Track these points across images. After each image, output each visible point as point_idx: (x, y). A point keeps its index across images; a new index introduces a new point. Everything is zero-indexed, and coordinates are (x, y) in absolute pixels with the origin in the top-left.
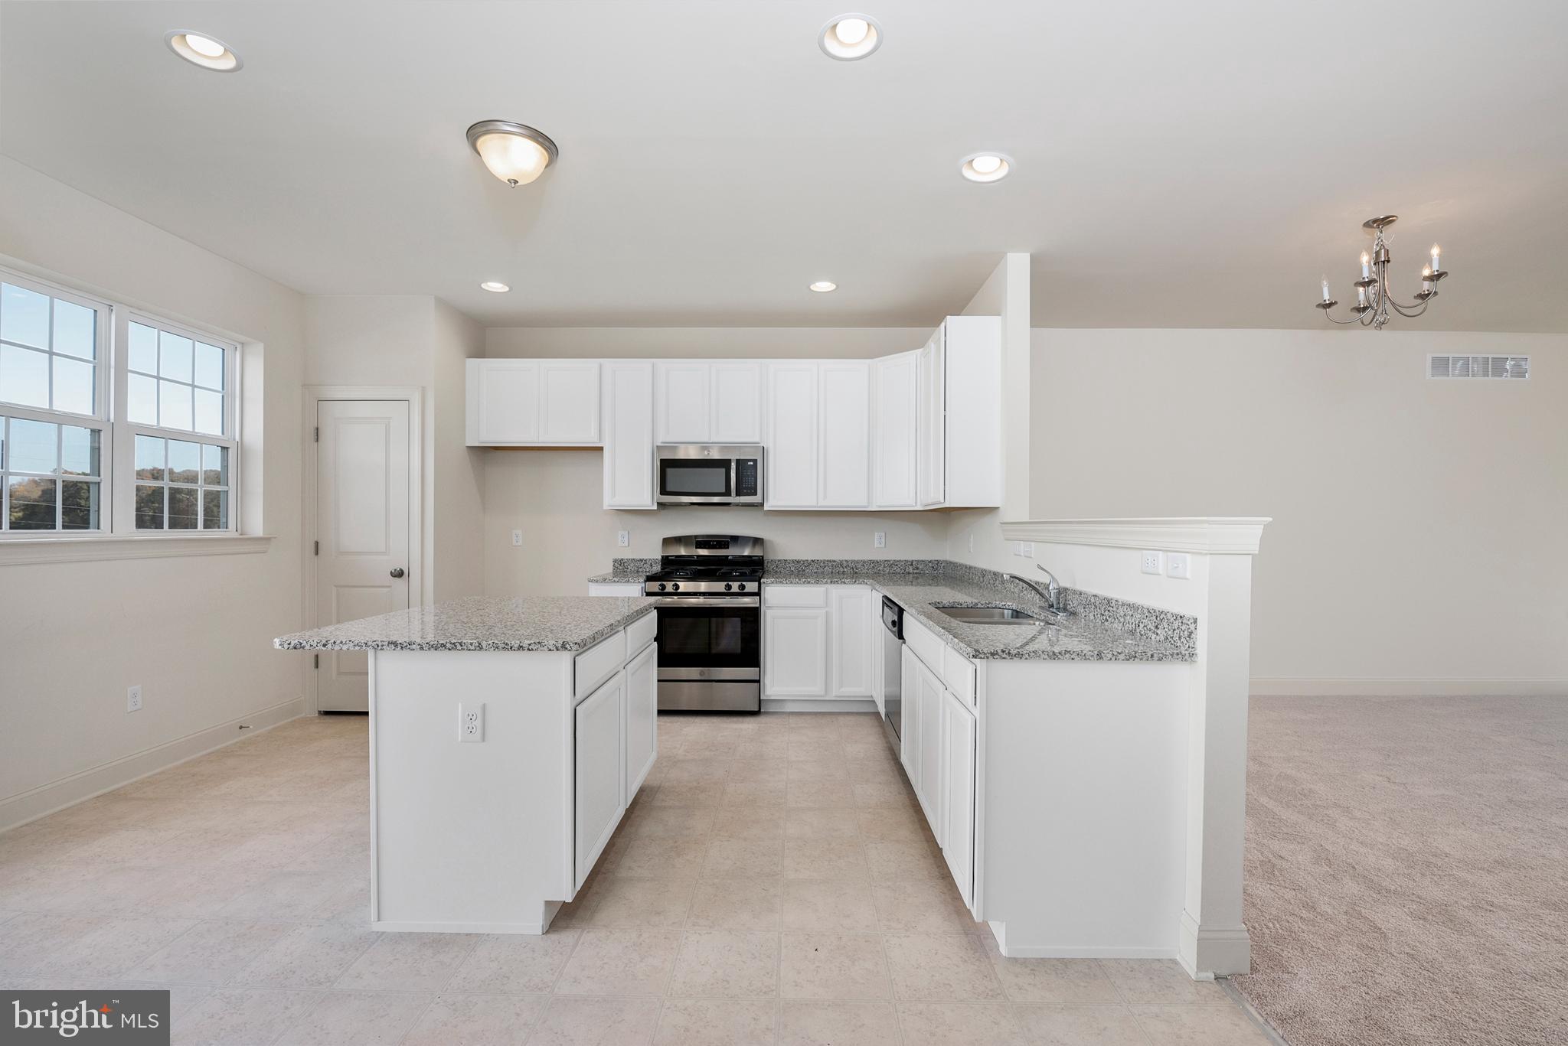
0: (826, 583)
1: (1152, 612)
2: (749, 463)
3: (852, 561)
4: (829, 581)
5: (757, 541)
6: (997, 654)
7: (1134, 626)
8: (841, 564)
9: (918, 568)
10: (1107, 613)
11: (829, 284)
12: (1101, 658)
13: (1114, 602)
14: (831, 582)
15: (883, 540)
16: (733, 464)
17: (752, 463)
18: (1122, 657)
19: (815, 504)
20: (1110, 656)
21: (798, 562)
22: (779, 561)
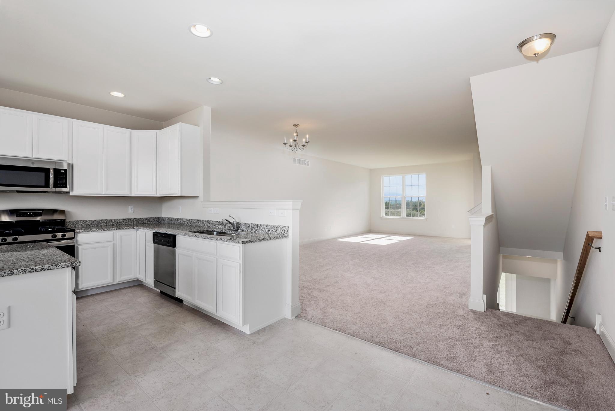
0: (114, 230)
1: (275, 226)
2: (62, 171)
3: (117, 220)
4: (116, 229)
5: (63, 212)
6: (248, 242)
7: (268, 231)
8: (111, 221)
9: (149, 221)
10: (257, 228)
11: (121, 94)
12: (271, 239)
13: (260, 225)
14: (117, 229)
15: (133, 209)
16: (51, 171)
17: (64, 171)
18: (275, 238)
19: (101, 193)
20: (273, 239)
21: (86, 221)
22: (74, 221)
